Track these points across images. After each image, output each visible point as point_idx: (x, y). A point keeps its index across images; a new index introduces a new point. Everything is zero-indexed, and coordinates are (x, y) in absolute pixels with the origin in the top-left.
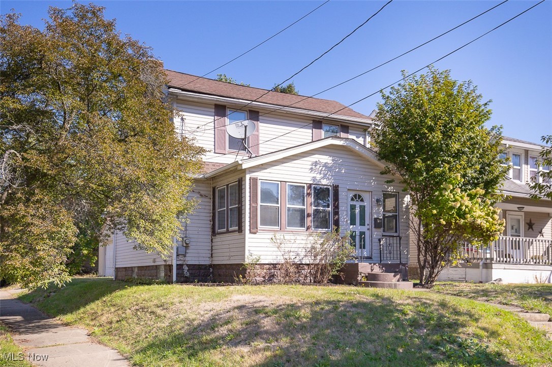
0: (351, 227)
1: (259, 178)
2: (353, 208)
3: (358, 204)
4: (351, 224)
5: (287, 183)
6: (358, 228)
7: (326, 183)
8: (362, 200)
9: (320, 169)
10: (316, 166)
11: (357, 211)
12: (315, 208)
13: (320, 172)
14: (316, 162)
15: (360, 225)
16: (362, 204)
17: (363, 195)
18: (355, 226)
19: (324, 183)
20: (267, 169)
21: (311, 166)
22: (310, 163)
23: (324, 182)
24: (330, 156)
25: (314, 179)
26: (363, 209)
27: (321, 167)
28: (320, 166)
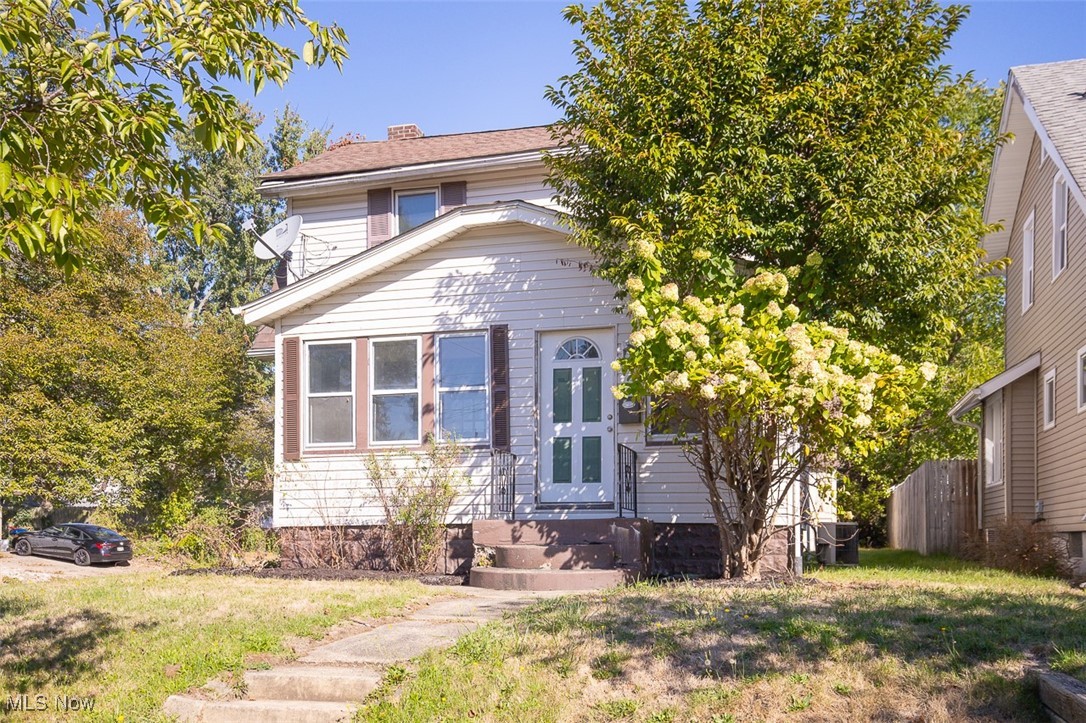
0: (559, 427)
1: (302, 338)
2: (562, 378)
3: (577, 367)
4: (556, 420)
5: (372, 340)
6: (577, 430)
7: (475, 326)
8: (593, 354)
9: (461, 292)
10: (448, 286)
11: (577, 384)
12: (447, 389)
13: (461, 300)
14: (450, 277)
15: (583, 421)
16: (592, 363)
17: (595, 339)
18: (569, 424)
19: (468, 326)
20: (322, 315)
21: (436, 290)
22: (434, 283)
23: (472, 322)
24: (489, 256)
25: (442, 318)
26: (593, 377)
27: (464, 288)
28: (461, 286)
